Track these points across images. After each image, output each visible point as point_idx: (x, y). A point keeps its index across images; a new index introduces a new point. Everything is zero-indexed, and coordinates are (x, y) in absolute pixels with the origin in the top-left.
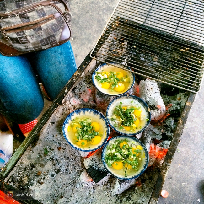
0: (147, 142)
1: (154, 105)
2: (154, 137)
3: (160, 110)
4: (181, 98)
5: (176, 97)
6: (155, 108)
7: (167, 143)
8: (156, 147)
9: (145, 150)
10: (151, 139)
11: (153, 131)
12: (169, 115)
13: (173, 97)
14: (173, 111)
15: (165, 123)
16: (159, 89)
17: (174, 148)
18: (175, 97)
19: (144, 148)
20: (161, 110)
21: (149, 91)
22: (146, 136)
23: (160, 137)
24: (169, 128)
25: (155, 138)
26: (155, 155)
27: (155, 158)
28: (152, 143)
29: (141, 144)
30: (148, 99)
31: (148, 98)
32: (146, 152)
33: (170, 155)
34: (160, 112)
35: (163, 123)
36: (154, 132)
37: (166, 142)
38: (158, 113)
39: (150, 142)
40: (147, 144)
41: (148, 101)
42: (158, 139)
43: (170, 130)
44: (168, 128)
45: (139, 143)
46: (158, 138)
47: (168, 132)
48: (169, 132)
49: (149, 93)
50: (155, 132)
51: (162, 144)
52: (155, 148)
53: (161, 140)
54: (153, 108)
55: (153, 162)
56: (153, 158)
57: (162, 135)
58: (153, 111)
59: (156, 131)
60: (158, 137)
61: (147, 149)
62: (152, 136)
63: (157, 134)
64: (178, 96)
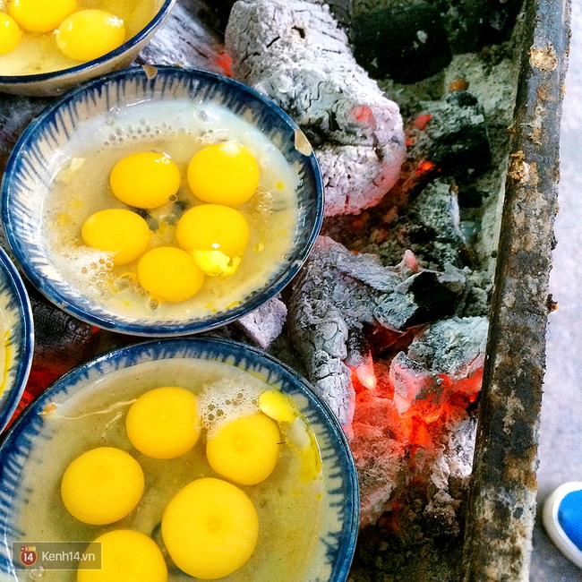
0: (321, 353)
1: (333, 116)
2: (364, 313)
3: (370, 141)
4: (469, 78)
5: (440, 81)
6: (339, 135)
7: (460, 336)
8: (391, 377)
9: (319, 413)
10: (345, 332)
11: (354, 273)
12: (427, 167)
13: (426, 83)
14: (448, 139)
15: (414, 218)
16: (342, 34)
17: (528, 365)
18: (433, 83)
19: (311, 406)
20: (380, 135)
21: (288, 44)
22: (312, 320)
23: (404, 306)
24: (444, 241)
25: (370, 320)
26: (391, 434)
27: (396, 456)
28: (356, 357)
29: (285, 378)
30: (287, 87)
31: (283, 77)
32: (330, 431)
33: (508, 420)
34: (371, 154)
35: (402, 221)
36: (361, 282)
37: (449, 329)
38: (364, 160)
39: (340, 351)
40: (325, 370)
41: (292, 101)
42: (393, 323)
43: (452, 252)
44: (439, 246)
45: (265, 371)
46: (391, 312)
47: (441, 268)
48: (447, 264)
49: (286, 57)
50: (363, 277)
51: (429, 351)
52: (385, 388)
53: (411, 321)
54: (325, 134)
55: (388, 487)
56: (381, 461)
57: (413, 288)
58: (329, 151)
59: (372, 271)
60: (387, 306)
61: (334, 405)
62: (350, 312)
63: (380, 293)
64: (451, 77)
